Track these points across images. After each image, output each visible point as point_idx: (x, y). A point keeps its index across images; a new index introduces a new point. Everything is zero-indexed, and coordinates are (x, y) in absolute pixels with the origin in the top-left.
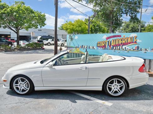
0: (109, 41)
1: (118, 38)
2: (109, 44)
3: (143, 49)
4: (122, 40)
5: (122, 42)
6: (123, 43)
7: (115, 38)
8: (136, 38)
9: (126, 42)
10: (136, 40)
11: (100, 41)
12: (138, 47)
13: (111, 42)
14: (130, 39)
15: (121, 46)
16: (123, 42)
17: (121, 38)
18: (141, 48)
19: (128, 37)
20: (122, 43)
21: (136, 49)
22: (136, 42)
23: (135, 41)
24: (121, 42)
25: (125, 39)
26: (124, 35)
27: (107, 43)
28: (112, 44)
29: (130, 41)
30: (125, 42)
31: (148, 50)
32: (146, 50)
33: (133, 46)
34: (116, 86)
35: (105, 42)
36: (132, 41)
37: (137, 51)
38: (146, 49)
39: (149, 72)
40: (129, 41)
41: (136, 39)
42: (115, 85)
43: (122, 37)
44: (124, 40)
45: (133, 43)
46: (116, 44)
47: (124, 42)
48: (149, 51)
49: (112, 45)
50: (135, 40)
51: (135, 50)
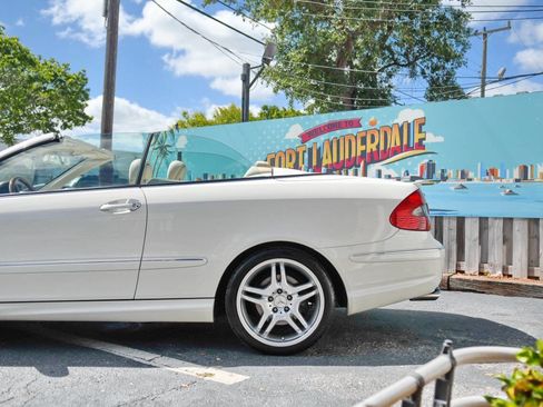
0: (310, 150)
1: (349, 131)
2: (314, 163)
3: (450, 172)
4: (364, 142)
5: (363, 148)
6: (368, 151)
7: (338, 133)
8: (421, 126)
9: (382, 148)
10: (422, 136)
11: (278, 148)
12: (431, 167)
13: (319, 151)
14: (396, 132)
15: (362, 165)
16: (371, 147)
17: (361, 129)
18: (443, 171)
19: (390, 124)
20: (364, 152)
21: (425, 176)
22: (420, 145)
23: (416, 141)
24: (361, 148)
25: (376, 135)
26: (372, 119)
27: (306, 155)
28: (325, 162)
29: (398, 144)
30: (378, 147)
31: (471, 175)
32: (464, 175)
33: (409, 162)
34: (283, 298)
35: (297, 154)
36: (405, 142)
37: (427, 181)
38: (463, 173)
39: (481, 274)
40: (394, 140)
41: (420, 132)
42: (280, 291)
43: (366, 125)
44: (373, 141)
45: (408, 148)
46: (342, 158)
47: (375, 149)
48: (476, 181)
49: (326, 166)
50: (418, 136)
51: (421, 178)
